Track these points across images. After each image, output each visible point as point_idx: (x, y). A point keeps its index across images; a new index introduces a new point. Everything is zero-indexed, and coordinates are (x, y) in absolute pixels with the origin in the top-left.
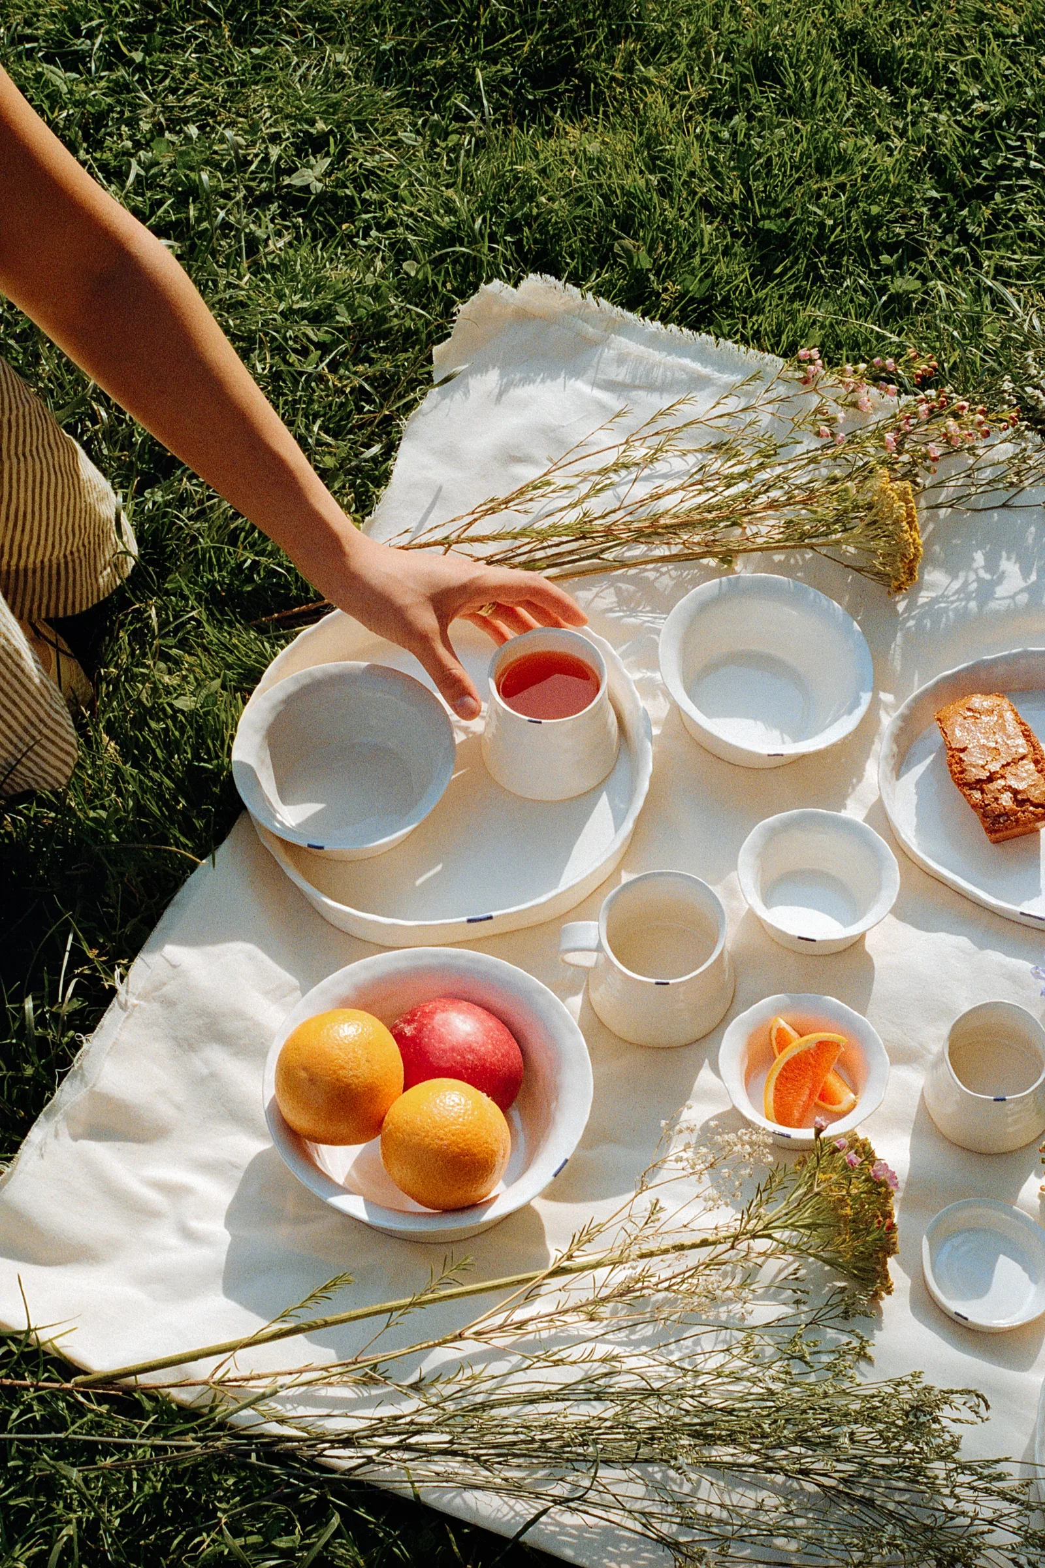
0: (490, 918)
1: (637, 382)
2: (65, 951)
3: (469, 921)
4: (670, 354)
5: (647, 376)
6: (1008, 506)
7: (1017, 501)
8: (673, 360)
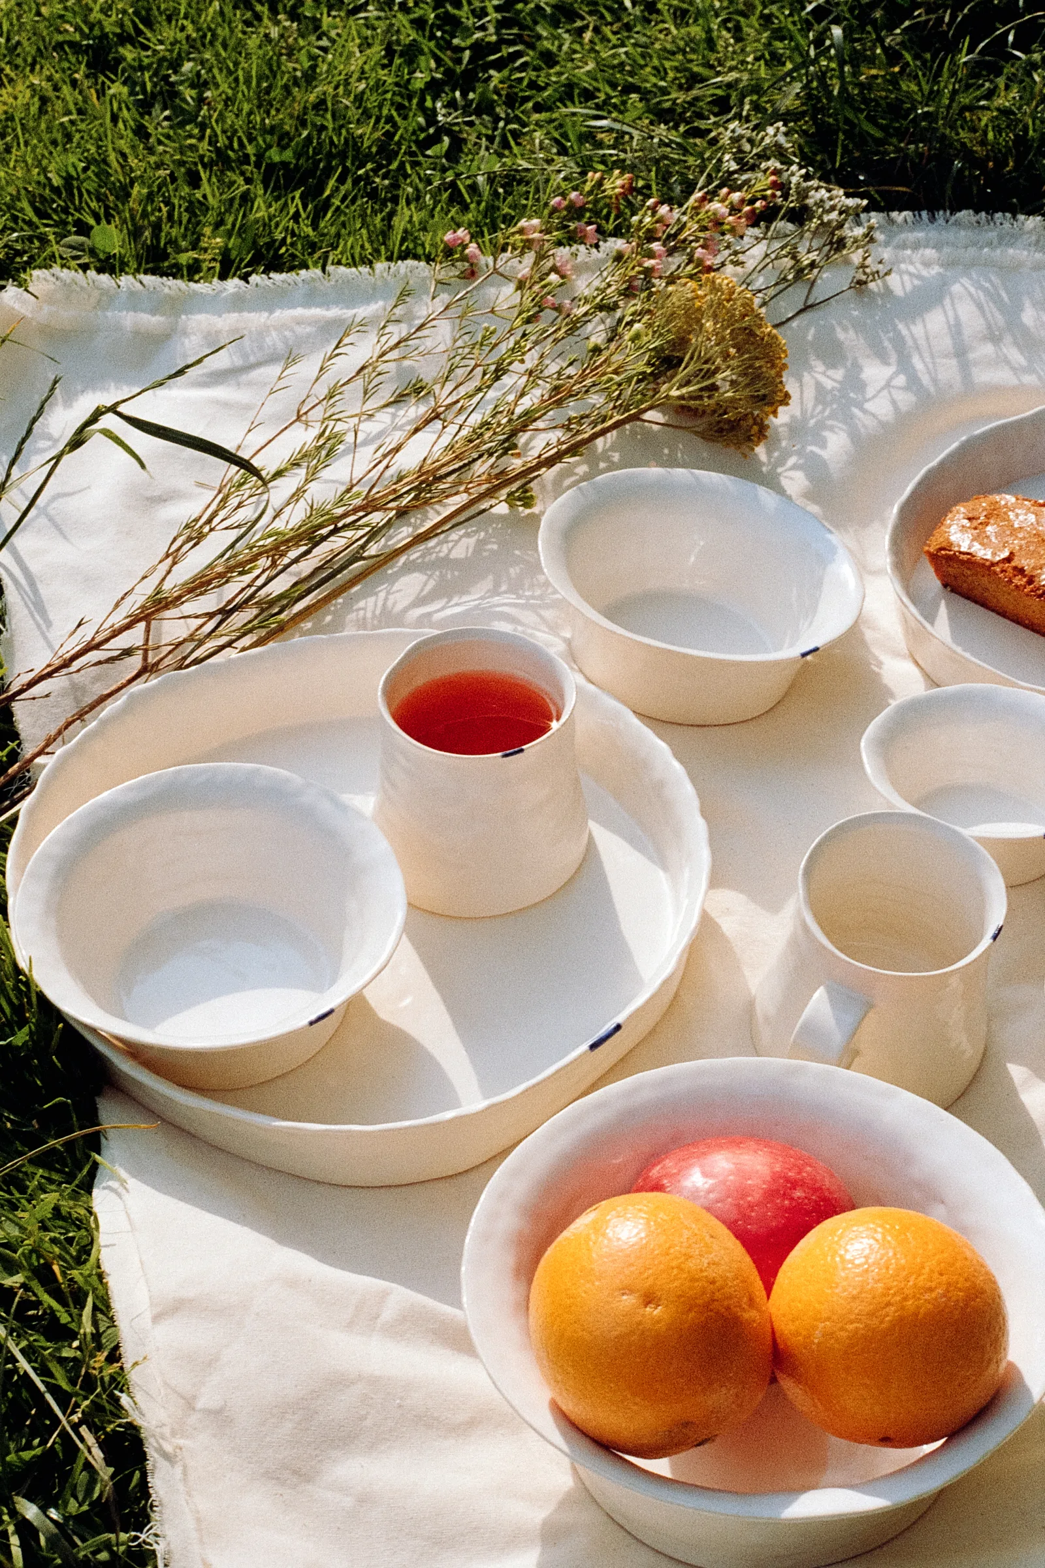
0: (618, 1027)
1: (252, 359)
2: (42, 1395)
3: (593, 1047)
4: (271, 312)
5: (261, 348)
6: (811, 306)
7: (818, 294)
8: (283, 315)
